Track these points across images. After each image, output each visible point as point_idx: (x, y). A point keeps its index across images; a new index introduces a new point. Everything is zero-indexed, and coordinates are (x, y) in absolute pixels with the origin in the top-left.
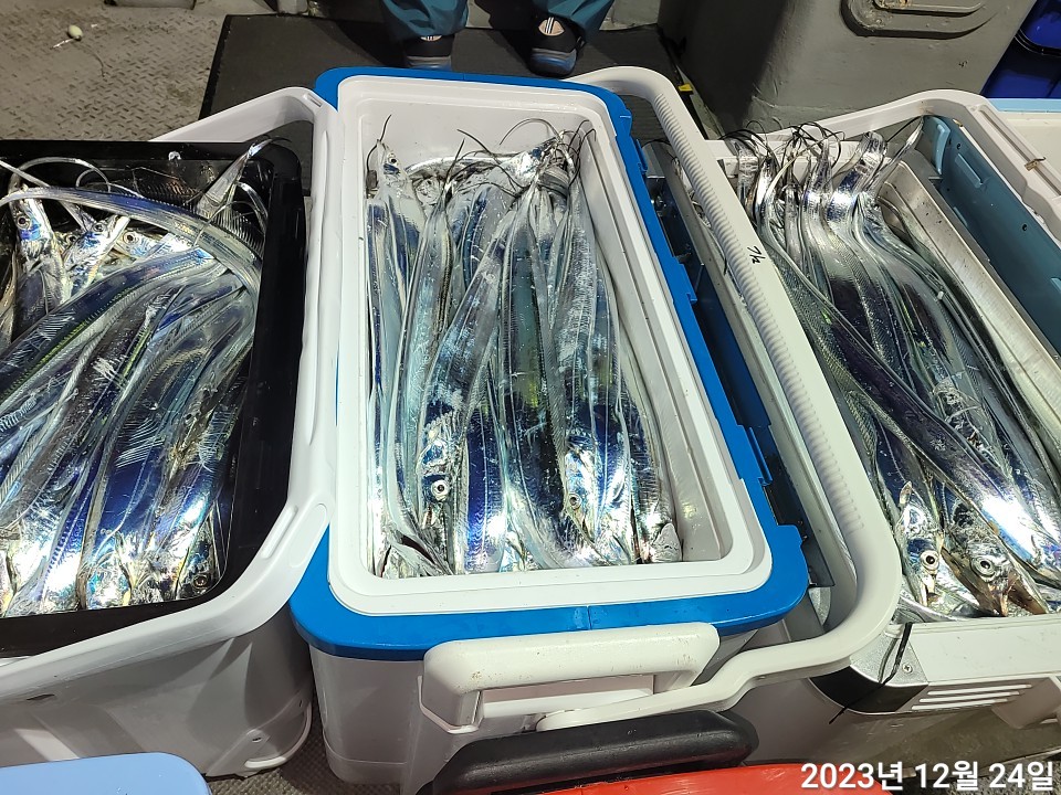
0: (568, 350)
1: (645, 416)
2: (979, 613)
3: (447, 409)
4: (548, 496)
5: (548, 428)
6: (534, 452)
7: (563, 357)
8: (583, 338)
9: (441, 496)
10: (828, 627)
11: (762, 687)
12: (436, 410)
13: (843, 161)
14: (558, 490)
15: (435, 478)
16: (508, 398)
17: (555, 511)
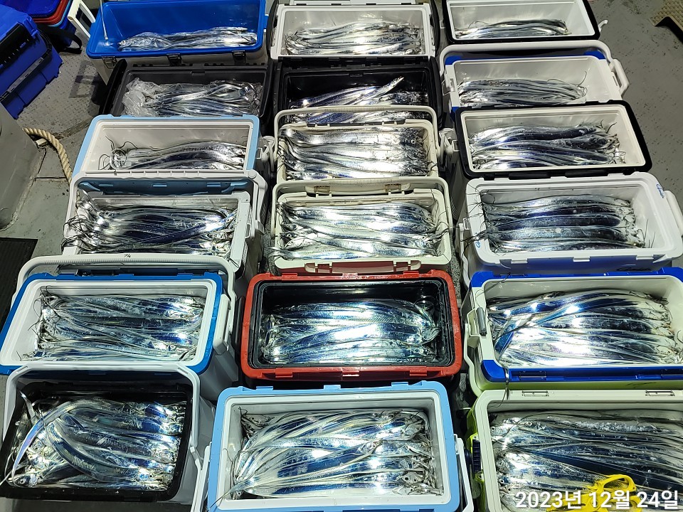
0: (137, 311)
1: (164, 297)
2: (231, 241)
3: (150, 343)
4: (180, 322)
5: (162, 320)
6: (168, 324)
7: (139, 313)
8: (134, 307)
9: (175, 347)
10: (227, 273)
11: (235, 290)
12: (150, 346)
13: (87, 215)
14: (180, 320)
15: (169, 348)
16: (149, 329)
17: (186, 322)
